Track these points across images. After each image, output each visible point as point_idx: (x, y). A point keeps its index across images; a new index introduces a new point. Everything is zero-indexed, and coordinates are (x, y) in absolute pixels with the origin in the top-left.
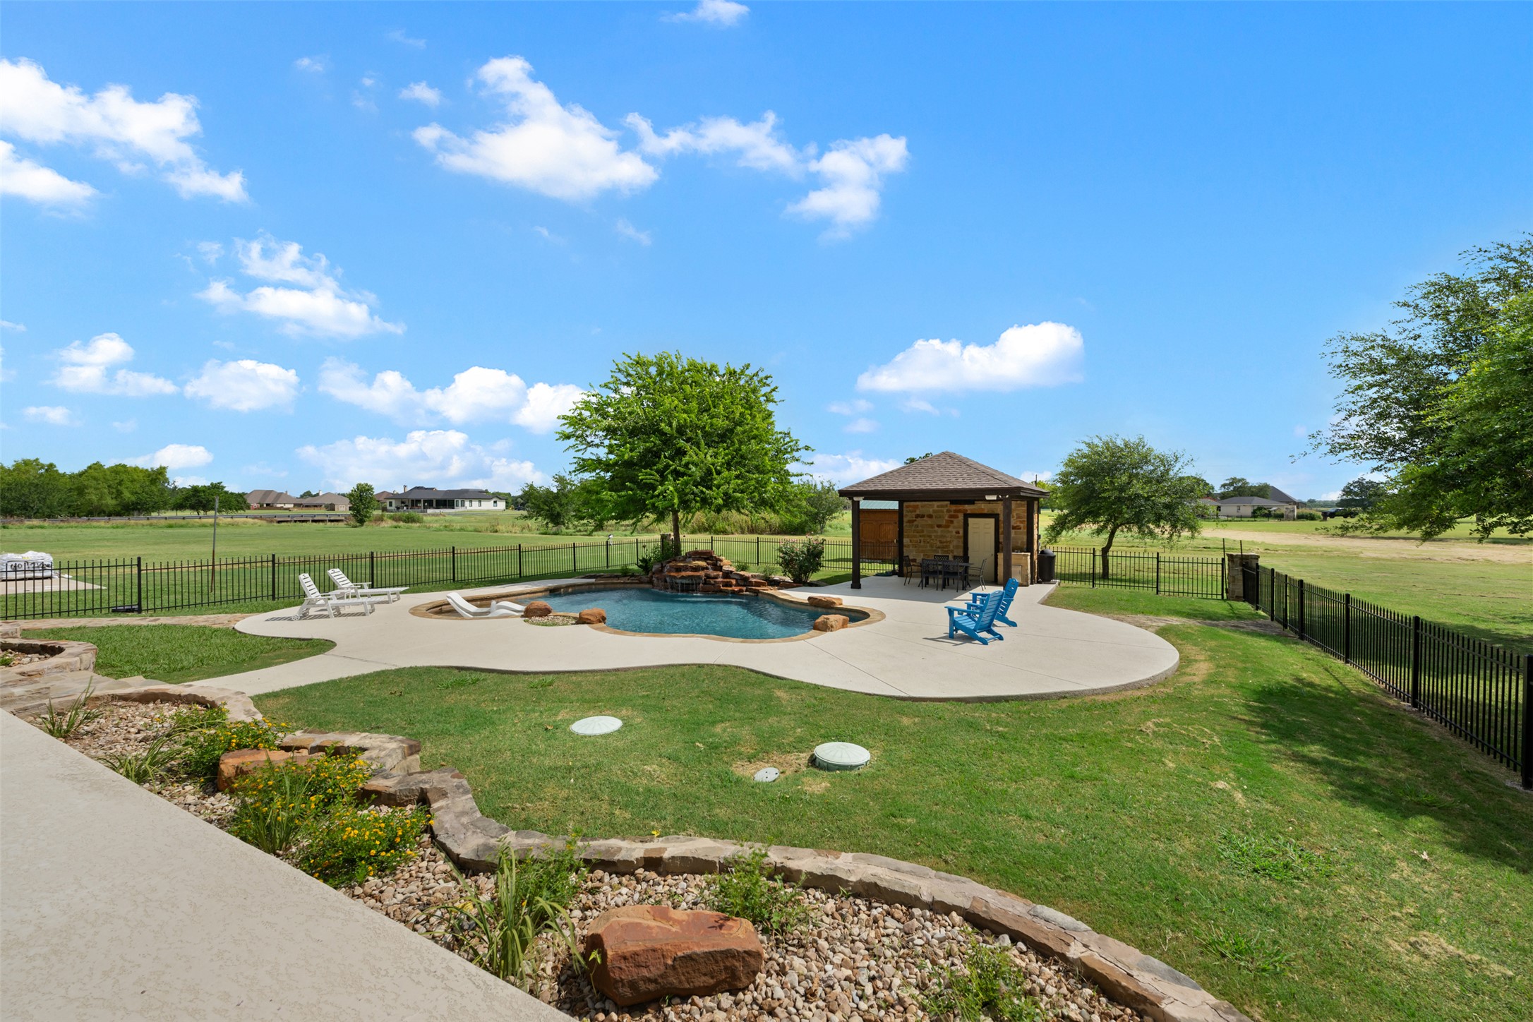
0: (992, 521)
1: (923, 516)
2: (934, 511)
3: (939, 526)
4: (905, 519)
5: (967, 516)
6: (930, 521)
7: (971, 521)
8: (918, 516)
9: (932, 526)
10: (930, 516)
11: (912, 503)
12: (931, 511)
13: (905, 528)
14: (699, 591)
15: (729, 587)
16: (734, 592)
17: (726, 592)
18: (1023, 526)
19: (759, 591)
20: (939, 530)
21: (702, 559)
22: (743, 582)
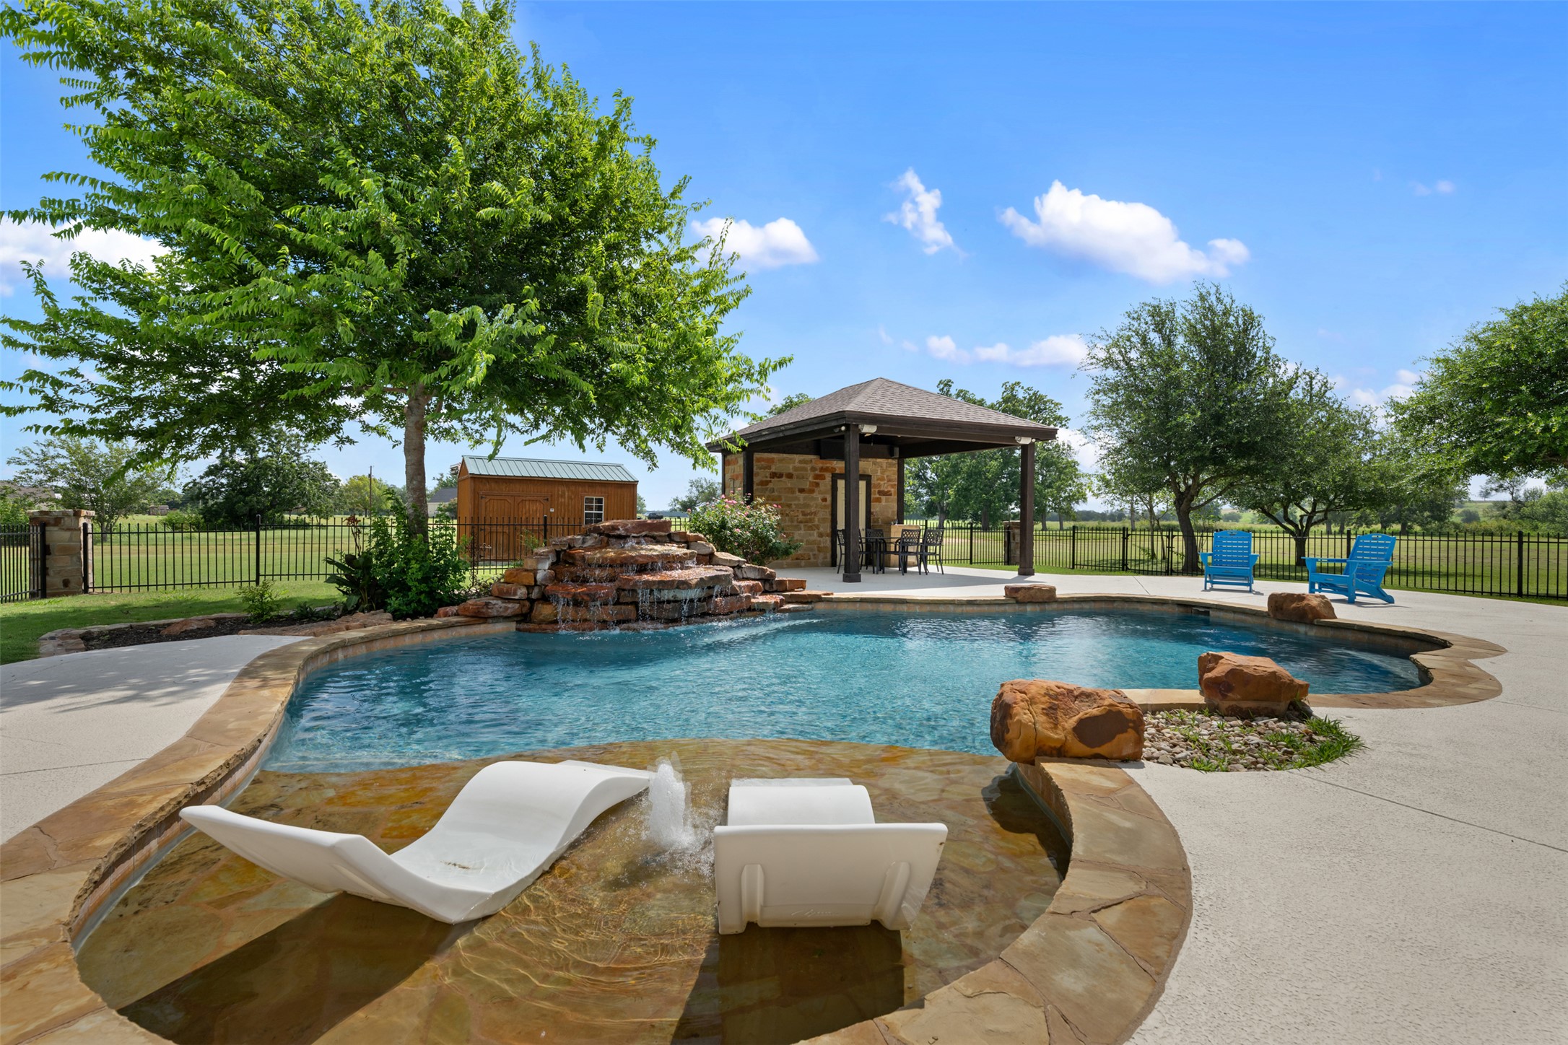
0: (862, 484)
1: (781, 476)
2: (796, 469)
3: (801, 491)
4: (756, 480)
5: (836, 476)
6: (788, 483)
7: (840, 482)
8: (774, 475)
9: (792, 491)
10: (790, 476)
12: (790, 468)
14: (716, 615)
15: (761, 599)
16: (776, 608)
17: (762, 610)
18: (894, 490)
19: (818, 599)
20: (802, 496)
21: (656, 540)
22: (769, 585)
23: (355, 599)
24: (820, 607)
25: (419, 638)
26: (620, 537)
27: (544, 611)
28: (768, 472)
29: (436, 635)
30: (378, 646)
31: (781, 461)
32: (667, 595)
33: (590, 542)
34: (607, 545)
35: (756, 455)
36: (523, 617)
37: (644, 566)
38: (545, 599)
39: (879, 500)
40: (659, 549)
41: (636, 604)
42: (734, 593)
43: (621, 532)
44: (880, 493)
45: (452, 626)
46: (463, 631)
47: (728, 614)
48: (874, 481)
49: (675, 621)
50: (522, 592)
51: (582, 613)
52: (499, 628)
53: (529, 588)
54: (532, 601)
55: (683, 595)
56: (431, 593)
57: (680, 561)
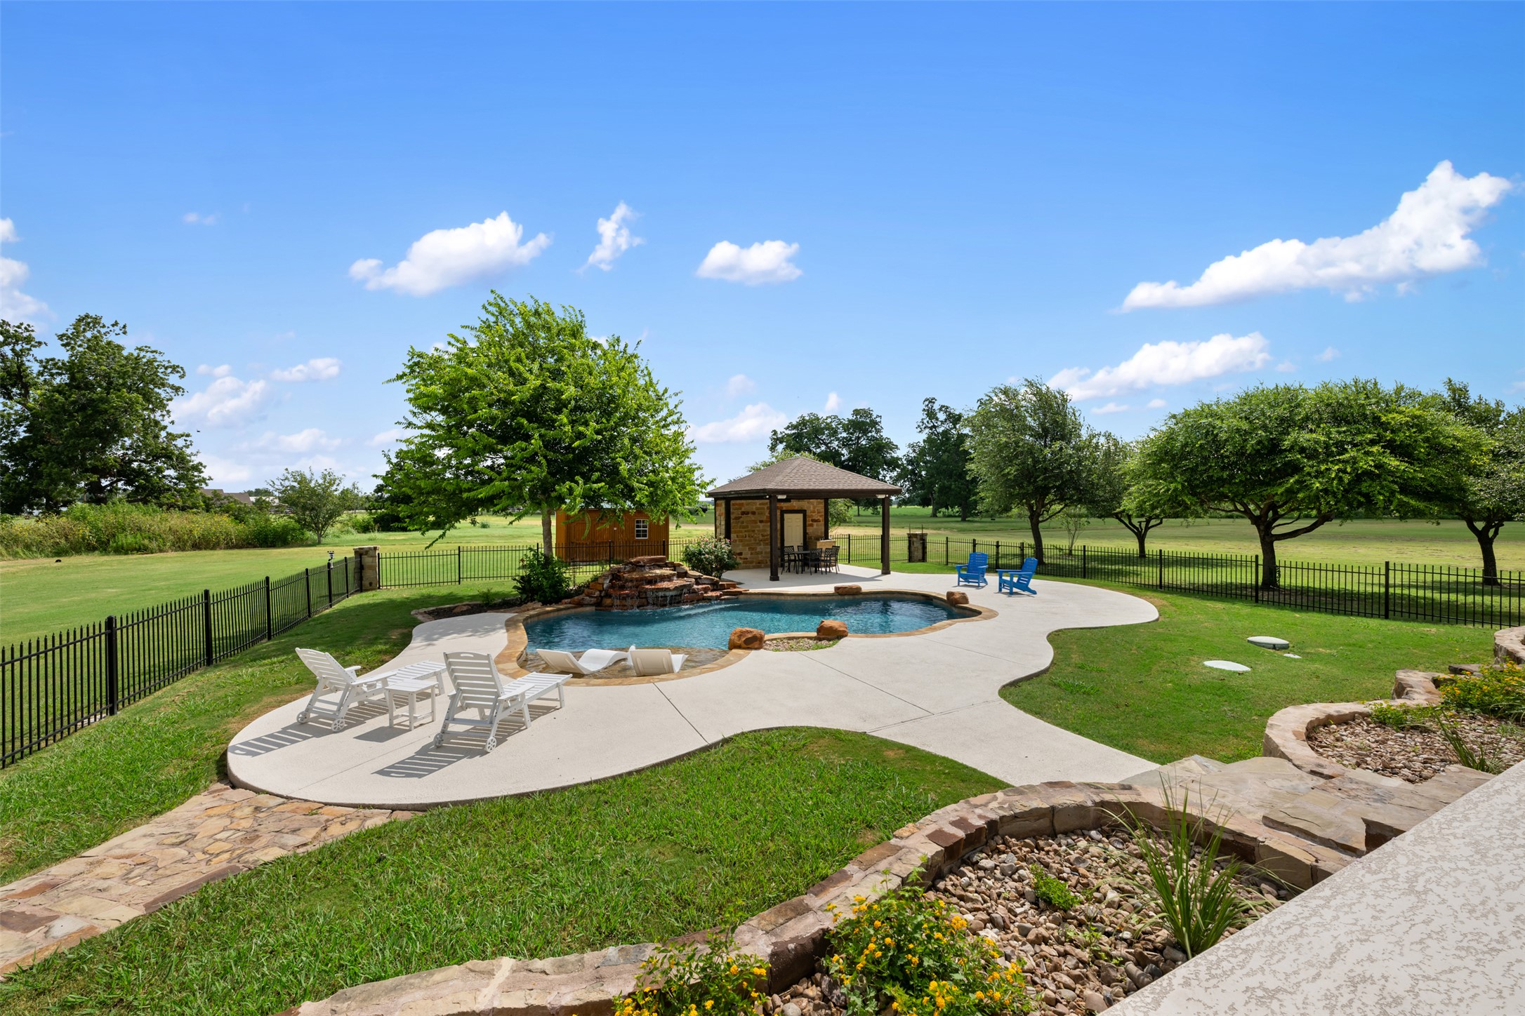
0: (801, 516)
1: (748, 513)
2: (757, 509)
3: (761, 522)
4: (732, 516)
5: (783, 512)
6: (752, 517)
7: (786, 516)
8: (743, 513)
9: (755, 522)
10: (754, 513)
11: (738, 502)
12: (754, 508)
13: (732, 525)
14: (685, 603)
15: (710, 594)
16: (717, 598)
17: (709, 599)
18: (822, 519)
19: (740, 593)
20: (761, 525)
21: (660, 567)
22: (715, 586)
23: (524, 596)
24: (741, 597)
25: (556, 614)
26: (641, 566)
27: (608, 601)
28: (740, 512)
29: (563, 612)
30: (541, 617)
31: (748, 504)
32: (661, 594)
33: (628, 569)
34: (634, 571)
35: (732, 502)
36: (598, 604)
37: (652, 581)
38: (608, 596)
39: (812, 525)
40: (658, 572)
41: (646, 598)
42: (694, 592)
43: (642, 563)
44: (813, 520)
45: (568, 608)
46: (573, 611)
47: (691, 602)
48: (808, 513)
49: (664, 606)
50: (597, 593)
51: (624, 602)
52: (588, 609)
53: (601, 591)
54: (602, 597)
55: (668, 594)
56: (557, 592)
57: (669, 578)
